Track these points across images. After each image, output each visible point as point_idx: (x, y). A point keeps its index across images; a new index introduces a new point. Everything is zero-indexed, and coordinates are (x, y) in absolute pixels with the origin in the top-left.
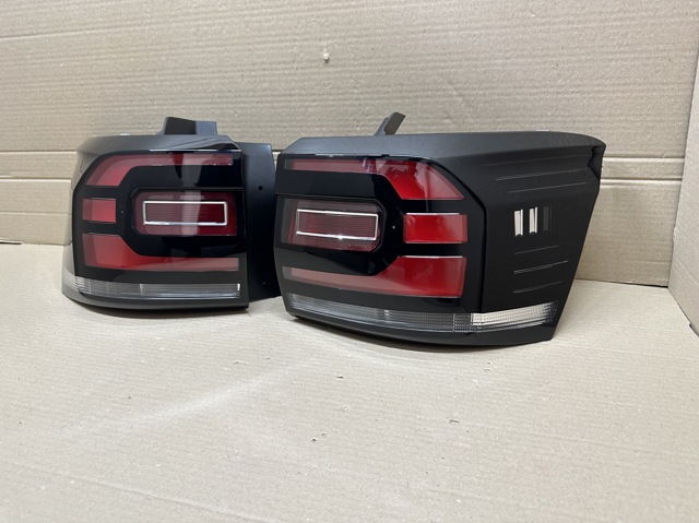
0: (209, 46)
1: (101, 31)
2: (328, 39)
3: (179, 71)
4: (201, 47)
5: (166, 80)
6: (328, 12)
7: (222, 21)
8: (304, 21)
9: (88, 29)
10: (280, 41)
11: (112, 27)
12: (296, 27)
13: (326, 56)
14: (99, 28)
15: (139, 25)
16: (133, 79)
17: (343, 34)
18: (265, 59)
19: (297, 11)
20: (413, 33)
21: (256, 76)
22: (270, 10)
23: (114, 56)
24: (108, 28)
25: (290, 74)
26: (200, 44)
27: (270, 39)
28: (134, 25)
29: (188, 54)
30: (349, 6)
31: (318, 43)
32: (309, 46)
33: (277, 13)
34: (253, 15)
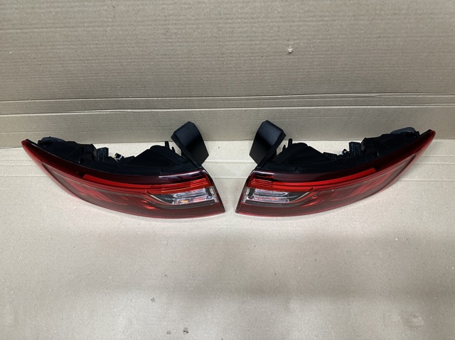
0: (179, 42)
1: (53, 30)
2: (296, 40)
3: (147, 57)
4: (170, 42)
5: (134, 62)
6: (301, 23)
7: (194, 26)
8: (276, 29)
9: (37, 28)
10: (250, 40)
11: (65, 27)
12: (268, 32)
13: (290, 50)
14: (51, 27)
15: (99, 27)
16: (97, 61)
17: (310, 37)
18: (233, 51)
19: (272, 22)
20: (369, 38)
21: (224, 61)
22: (245, 21)
23: (72, 47)
24: (61, 28)
25: (255, 60)
26: (169, 40)
27: (241, 38)
28: (93, 27)
29: (156, 46)
30: (322, 20)
31: (285, 42)
32: (276, 44)
33: (251, 23)
34: (227, 23)
